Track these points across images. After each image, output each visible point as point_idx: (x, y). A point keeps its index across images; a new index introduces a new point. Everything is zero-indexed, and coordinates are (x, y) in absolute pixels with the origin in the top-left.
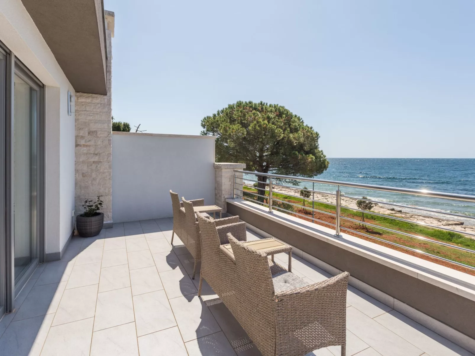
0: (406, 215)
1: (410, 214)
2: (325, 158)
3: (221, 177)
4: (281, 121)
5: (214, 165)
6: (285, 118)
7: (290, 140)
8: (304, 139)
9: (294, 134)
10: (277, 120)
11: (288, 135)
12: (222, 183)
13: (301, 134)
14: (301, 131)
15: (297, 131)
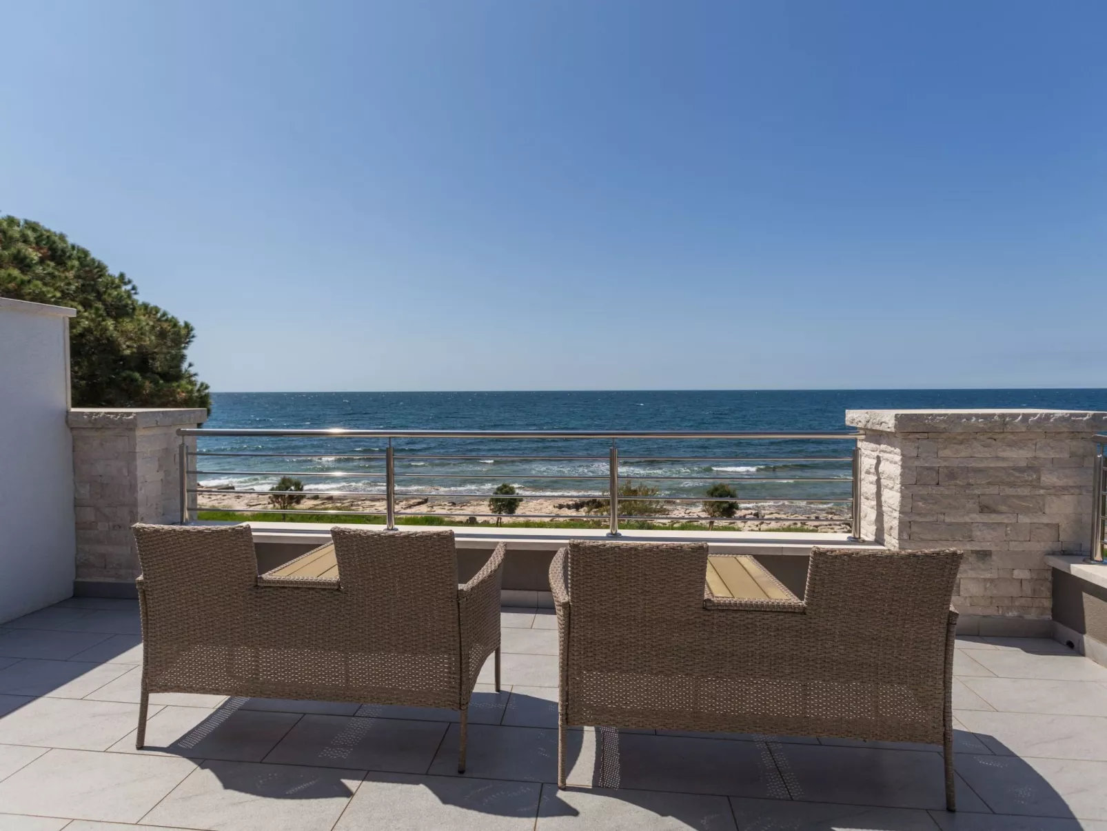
0: (343, 504)
1: (349, 501)
2: (207, 391)
3: (131, 455)
4: (66, 277)
5: (67, 416)
6: (79, 270)
7: (108, 339)
8: (153, 338)
9: (123, 321)
10: (53, 273)
11: (99, 324)
12: (135, 477)
13: (148, 324)
14: (144, 315)
15: (127, 314)
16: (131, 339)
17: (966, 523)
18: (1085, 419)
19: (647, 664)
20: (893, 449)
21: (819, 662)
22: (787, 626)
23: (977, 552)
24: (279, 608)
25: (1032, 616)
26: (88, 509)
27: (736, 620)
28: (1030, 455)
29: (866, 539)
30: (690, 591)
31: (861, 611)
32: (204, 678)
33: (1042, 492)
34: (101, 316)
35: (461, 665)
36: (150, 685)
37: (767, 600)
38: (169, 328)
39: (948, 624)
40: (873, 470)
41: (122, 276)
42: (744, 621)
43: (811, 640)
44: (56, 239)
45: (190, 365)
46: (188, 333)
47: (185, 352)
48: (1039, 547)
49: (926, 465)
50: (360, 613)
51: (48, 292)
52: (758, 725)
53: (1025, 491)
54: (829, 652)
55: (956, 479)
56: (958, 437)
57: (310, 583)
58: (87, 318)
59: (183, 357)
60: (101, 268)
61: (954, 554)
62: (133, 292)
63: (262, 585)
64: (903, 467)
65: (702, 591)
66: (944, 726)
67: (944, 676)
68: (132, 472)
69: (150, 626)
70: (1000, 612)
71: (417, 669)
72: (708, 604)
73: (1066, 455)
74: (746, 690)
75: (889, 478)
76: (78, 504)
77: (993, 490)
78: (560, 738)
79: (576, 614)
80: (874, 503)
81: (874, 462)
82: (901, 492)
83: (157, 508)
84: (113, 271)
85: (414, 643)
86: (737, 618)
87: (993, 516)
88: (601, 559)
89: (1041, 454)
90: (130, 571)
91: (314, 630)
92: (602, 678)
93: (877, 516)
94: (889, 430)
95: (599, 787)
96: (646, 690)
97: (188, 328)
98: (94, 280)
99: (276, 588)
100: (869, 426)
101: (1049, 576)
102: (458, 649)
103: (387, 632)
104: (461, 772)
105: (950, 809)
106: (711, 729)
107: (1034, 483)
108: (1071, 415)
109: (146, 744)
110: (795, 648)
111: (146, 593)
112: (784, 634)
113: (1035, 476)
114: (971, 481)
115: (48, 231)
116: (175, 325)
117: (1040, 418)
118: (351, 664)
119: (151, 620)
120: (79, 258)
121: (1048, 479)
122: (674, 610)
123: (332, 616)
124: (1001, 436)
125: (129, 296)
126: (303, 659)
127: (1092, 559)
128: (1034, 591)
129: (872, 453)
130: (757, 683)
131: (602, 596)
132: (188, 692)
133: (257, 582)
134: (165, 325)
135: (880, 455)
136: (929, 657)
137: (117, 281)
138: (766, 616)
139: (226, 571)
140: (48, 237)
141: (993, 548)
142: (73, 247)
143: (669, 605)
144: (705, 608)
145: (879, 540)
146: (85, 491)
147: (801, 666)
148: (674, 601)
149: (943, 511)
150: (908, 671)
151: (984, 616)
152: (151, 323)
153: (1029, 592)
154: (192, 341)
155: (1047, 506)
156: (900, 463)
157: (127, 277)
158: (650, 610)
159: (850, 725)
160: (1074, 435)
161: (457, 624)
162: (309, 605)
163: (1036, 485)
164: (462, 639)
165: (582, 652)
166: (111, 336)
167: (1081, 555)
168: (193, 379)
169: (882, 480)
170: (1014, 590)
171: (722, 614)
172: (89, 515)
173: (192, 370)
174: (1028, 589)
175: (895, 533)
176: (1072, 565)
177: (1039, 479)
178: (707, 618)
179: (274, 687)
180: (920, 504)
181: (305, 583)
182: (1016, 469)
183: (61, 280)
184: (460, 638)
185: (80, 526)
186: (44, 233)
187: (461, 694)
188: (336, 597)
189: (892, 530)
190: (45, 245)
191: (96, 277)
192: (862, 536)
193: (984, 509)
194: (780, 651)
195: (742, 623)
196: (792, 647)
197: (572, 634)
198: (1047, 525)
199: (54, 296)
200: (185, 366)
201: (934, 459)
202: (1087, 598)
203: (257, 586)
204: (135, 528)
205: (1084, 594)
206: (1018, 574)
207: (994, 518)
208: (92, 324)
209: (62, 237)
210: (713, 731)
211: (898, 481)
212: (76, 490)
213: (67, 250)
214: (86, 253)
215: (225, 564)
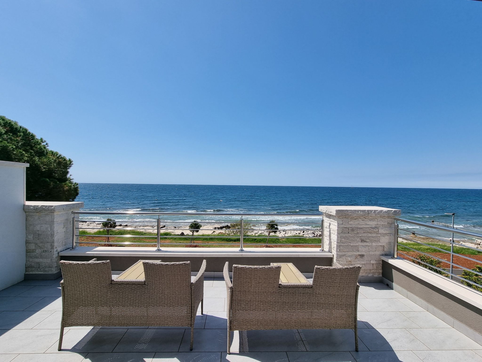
3: (52, 223)
4: (17, 140)
5: (24, 207)
6: (23, 137)
7: (35, 165)
8: (55, 165)
9: (42, 158)
10: (11, 138)
11: (32, 159)
12: (54, 232)
13: (53, 159)
14: (52, 156)
15: (44, 155)
16: (45, 165)
17: (357, 246)
18: (392, 212)
19: (259, 307)
20: (335, 221)
21: (316, 304)
22: (306, 292)
23: (360, 255)
24: (121, 292)
25: (376, 275)
26: (32, 244)
27: (290, 291)
28: (376, 223)
29: (326, 250)
30: (275, 281)
31: (330, 286)
32: (88, 320)
33: (379, 235)
34: (33, 155)
35: (191, 310)
36: (65, 323)
37: (300, 283)
38: (62, 161)
39: (356, 289)
40: (328, 227)
41: (41, 139)
42: (292, 291)
43: (314, 297)
44: (13, 123)
45: (71, 175)
46: (71, 163)
47: (69, 170)
48: (378, 253)
49: (345, 227)
50: (153, 293)
51: (10, 146)
52: (296, 326)
53: (374, 235)
54: (320, 300)
55: (354, 231)
56: (355, 217)
57: (133, 282)
58: (27, 157)
59: (68, 172)
60: (33, 136)
61: (359, 267)
62: (47, 145)
63: (114, 283)
64: (338, 227)
65: (279, 281)
66: (355, 323)
67: (355, 306)
68: (52, 229)
69: (65, 301)
70: (367, 275)
71: (175, 313)
72: (281, 286)
73: (386, 223)
74: (293, 314)
75: (333, 230)
76: (27, 242)
77: (365, 235)
78: (228, 335)
79: (235, 291)
80: (328, 238)
81: (329, 224)
82: (337, 236)
83: (62, 243)
84: (38, 137)
85: (174, 303)
86: (290, 290)
87: (365, 243)
88: (244, 272)
89: (379, 223)
90: (50, 269)
91: (135, 300)
92: (243, 313)
93: (329, 243)
94: (333, 215)
95: (242, 352)
96: (259, 317)
97: (70, 161)
98: (30, 141)
99: (120, 284)
100: (327, 212)
101: (381, 262)
102: (191, 304)
103: (163, 299)
104: (191, 350)
105: (357, 351)
106: (281, 328)
107: (377, 232)
108: (388, 211)
109: (62, 348)
110: (309, 300)
111: (64, 287)
112: (305, 295)
113: (377, 230)
114: (358, 232)
115: (10, 120)
116: (65, 160)
117: (379, 212)
118: (149, 312)
119: (66, 298)
120: (23, 132)
121: (381, 231)
122: (269, 288)
123: (142, 294)
124: (368, 217)
125: (45, 148)
126: (130, 311)
127: (394, 257)
128: (377, 267)
129: (328, 221)
130: (296, 312)
131: (244, 284)
132: (81, 326)
133: (111, 282)
134: (60, 160)
135: (330, 222)
136: (350, 300)
137: (40, 141)
138: (299, 289)
139: (99, 278)
140: (10, 123)
141: (365, 254)
142: (21, 127)
143: (267, 287)
144: (279, 287)
145: (330, 251)
146: (31, 237)
147: (310, 306)
148: (269, 285)
149: (350, 242)
150: (344, 305)
151: (362, 276)
152: (54, 159)
153: (375, 268)
154: (72, 166)
155: (380, 240)
156: (337, 226)
157: (44, 139)
158: (260, 289)
159: (326, 324)
160: (389, 217)
161: (191, 295)
162: (133, 290)
163: (377, 233)
164: (192, 301)
165: (237, 304)
166: (37, 164)
167: (390, 255)
168: (72, 181)
169: (331, 231)
170: (371, 267)
171: (285, 289)
172: (32, 247)
173: (71, 177)
174: (375, 267)
175: (335, 249)
176: (389, 260)
177: (378, 231)
178: (280, 290)
179: (118, 322)
180: (343, 239)
181: (132, 282)
182: (371, 228)
183: (15, 141)
184: (191, 300)
185: (28, 251)
186: (8, 121)
187: (191, 321)
188: (144, 287)
189: (334, 248)
190: (8, 126)
191: (31, 139)
192: (324, 249)
193: (362, 241)
194: (304, 301)
195: (292, 292)
196: (308, 299)
197: (233, 298)
198: (381, 246)
199: (12, 148)
200: (68, 176)
201: (347, 225)
202: (394, 271)
203: (111, 283)
204: (61, 263)
205: (393, 269)
206: (372, 262)
207: (365, 244)
208: (28, 159)
209: (16, 123)
210: (281, 329)
211: (336, 232)
212: (27, 237)
213: (18, 128)
214: (26, 130)
215: (99, 275)
